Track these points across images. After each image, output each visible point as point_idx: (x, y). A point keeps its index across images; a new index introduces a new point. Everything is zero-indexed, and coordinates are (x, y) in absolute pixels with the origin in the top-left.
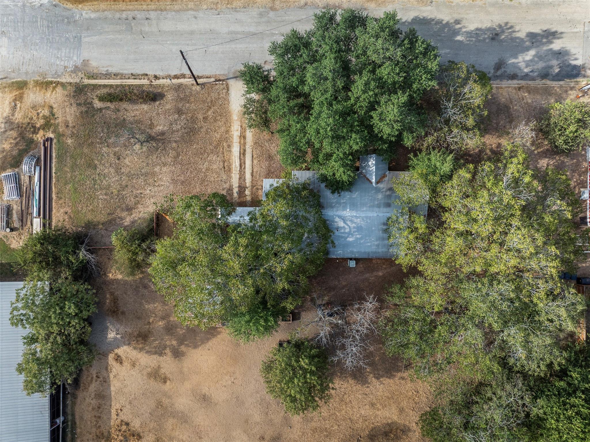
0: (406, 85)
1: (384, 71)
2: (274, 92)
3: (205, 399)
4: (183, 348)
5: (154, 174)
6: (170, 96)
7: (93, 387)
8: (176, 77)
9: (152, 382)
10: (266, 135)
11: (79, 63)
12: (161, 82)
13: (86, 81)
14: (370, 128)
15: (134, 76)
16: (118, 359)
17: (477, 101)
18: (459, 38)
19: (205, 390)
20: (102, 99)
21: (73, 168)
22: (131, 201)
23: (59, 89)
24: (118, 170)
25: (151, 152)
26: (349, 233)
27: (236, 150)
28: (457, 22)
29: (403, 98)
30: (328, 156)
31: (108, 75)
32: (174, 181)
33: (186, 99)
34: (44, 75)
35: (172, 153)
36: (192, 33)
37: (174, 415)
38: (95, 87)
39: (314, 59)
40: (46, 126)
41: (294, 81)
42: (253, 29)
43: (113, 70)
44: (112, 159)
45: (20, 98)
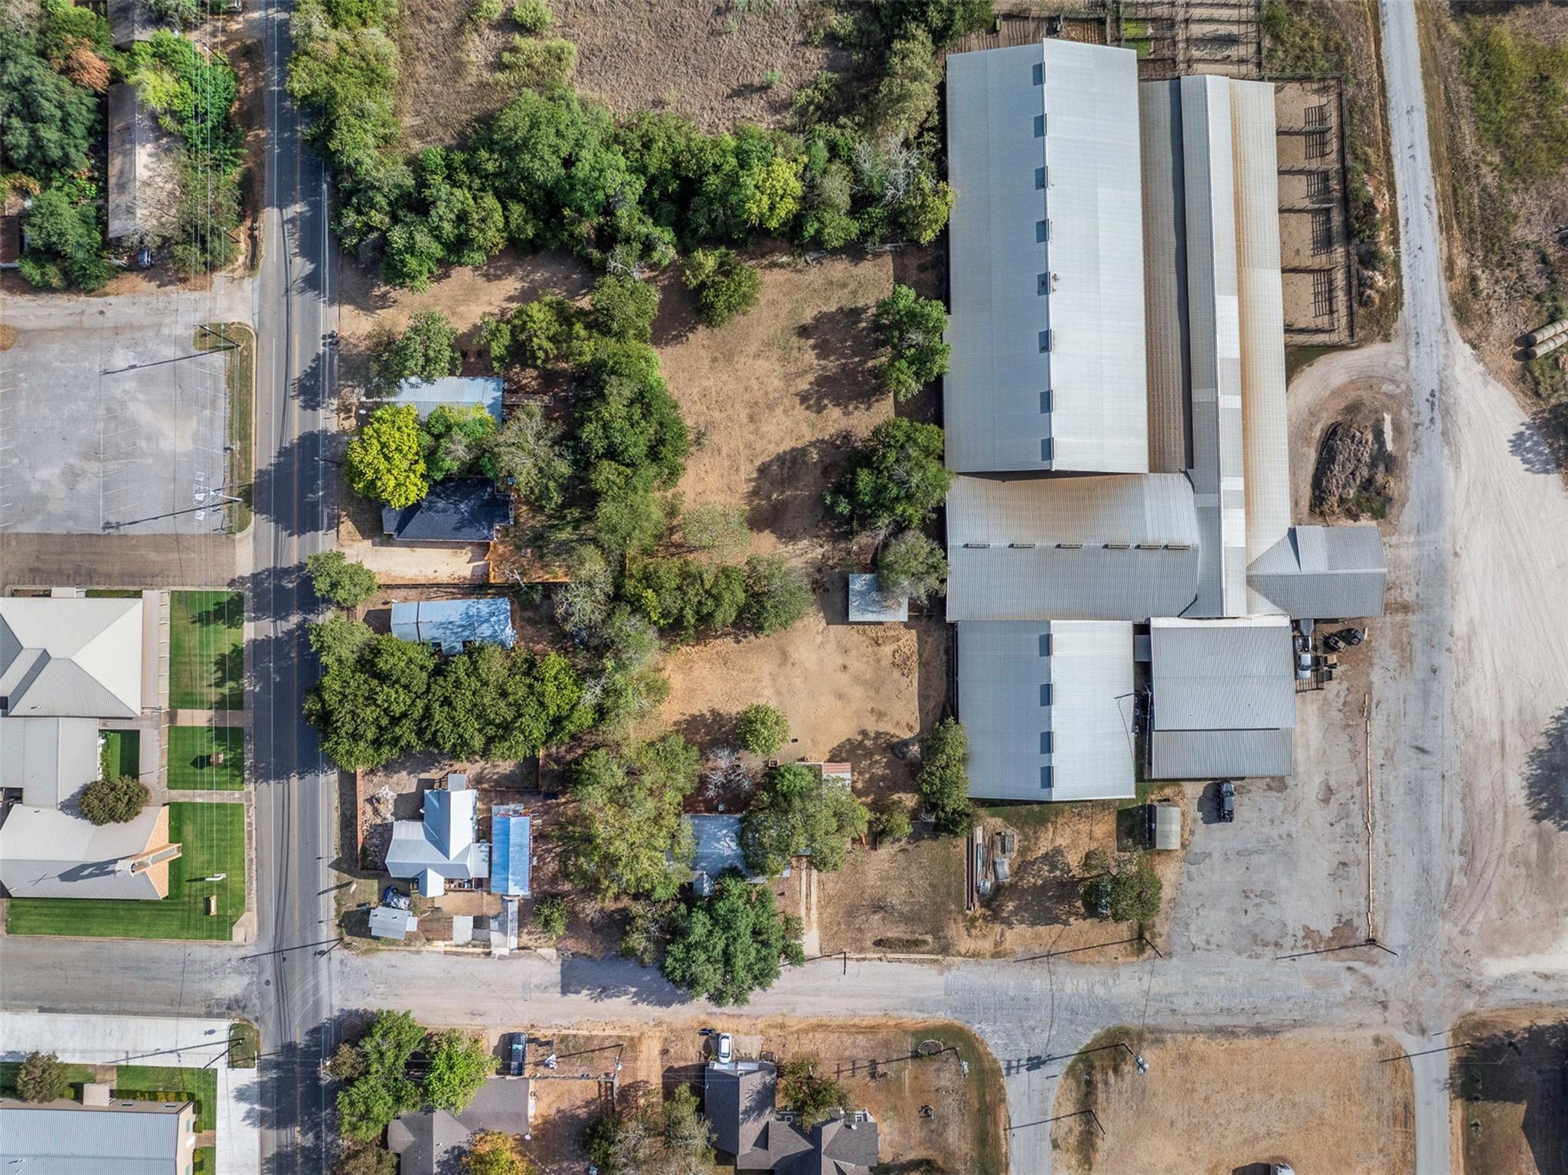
0: (688, 948)
1: (703, 957)
2: (780, 944)
3: (840, 696)
4: (860, 738)
5: (881, 879)
6: (869, 943)
7: (932, 704)
8: (864, 959)
9: (883, 709)
10: (789, 911)
11: (946, 973)
12: (876, 956)
13: (940, 957)
14: (712, 918)
15: (899, 961)
16: (910, 728)
17: (636, 936)
18: (634, 990)
19: (839, 703)
20: (925, 942)
21: (949, 885)
22: (901, 857)
23: (963, 951)
24: (911, 882)
25: (883, 898)
26: (725, 836)
27: (814, 898)
28: (635, 1003)
29: (692, 939)
30: (740, 896)
31: (922, 962)
32: (864, 873)
33: (855, 940)
34: (978, 963)
35: (866, 896)
36: (851, 996)
37: (866, 682)
38: (931, 952)
39: (749, 968)
40: (973, 920)
41: (764, 952)
42: (800, 998)
43: (917, 966)
44: (915, 891)
45: (997, 944)
